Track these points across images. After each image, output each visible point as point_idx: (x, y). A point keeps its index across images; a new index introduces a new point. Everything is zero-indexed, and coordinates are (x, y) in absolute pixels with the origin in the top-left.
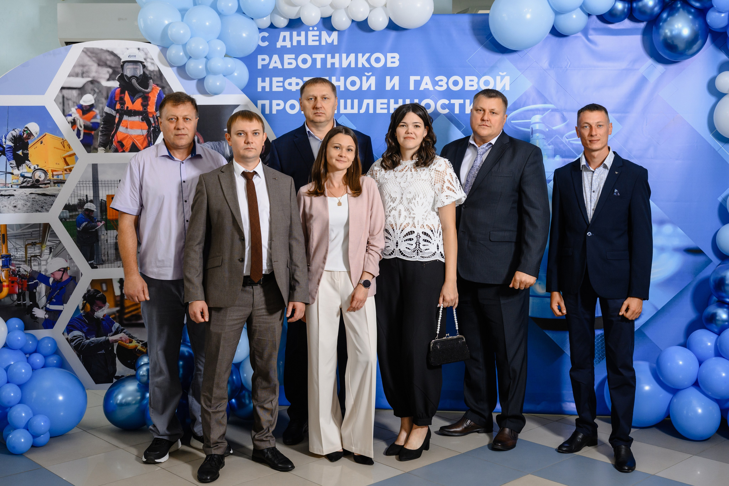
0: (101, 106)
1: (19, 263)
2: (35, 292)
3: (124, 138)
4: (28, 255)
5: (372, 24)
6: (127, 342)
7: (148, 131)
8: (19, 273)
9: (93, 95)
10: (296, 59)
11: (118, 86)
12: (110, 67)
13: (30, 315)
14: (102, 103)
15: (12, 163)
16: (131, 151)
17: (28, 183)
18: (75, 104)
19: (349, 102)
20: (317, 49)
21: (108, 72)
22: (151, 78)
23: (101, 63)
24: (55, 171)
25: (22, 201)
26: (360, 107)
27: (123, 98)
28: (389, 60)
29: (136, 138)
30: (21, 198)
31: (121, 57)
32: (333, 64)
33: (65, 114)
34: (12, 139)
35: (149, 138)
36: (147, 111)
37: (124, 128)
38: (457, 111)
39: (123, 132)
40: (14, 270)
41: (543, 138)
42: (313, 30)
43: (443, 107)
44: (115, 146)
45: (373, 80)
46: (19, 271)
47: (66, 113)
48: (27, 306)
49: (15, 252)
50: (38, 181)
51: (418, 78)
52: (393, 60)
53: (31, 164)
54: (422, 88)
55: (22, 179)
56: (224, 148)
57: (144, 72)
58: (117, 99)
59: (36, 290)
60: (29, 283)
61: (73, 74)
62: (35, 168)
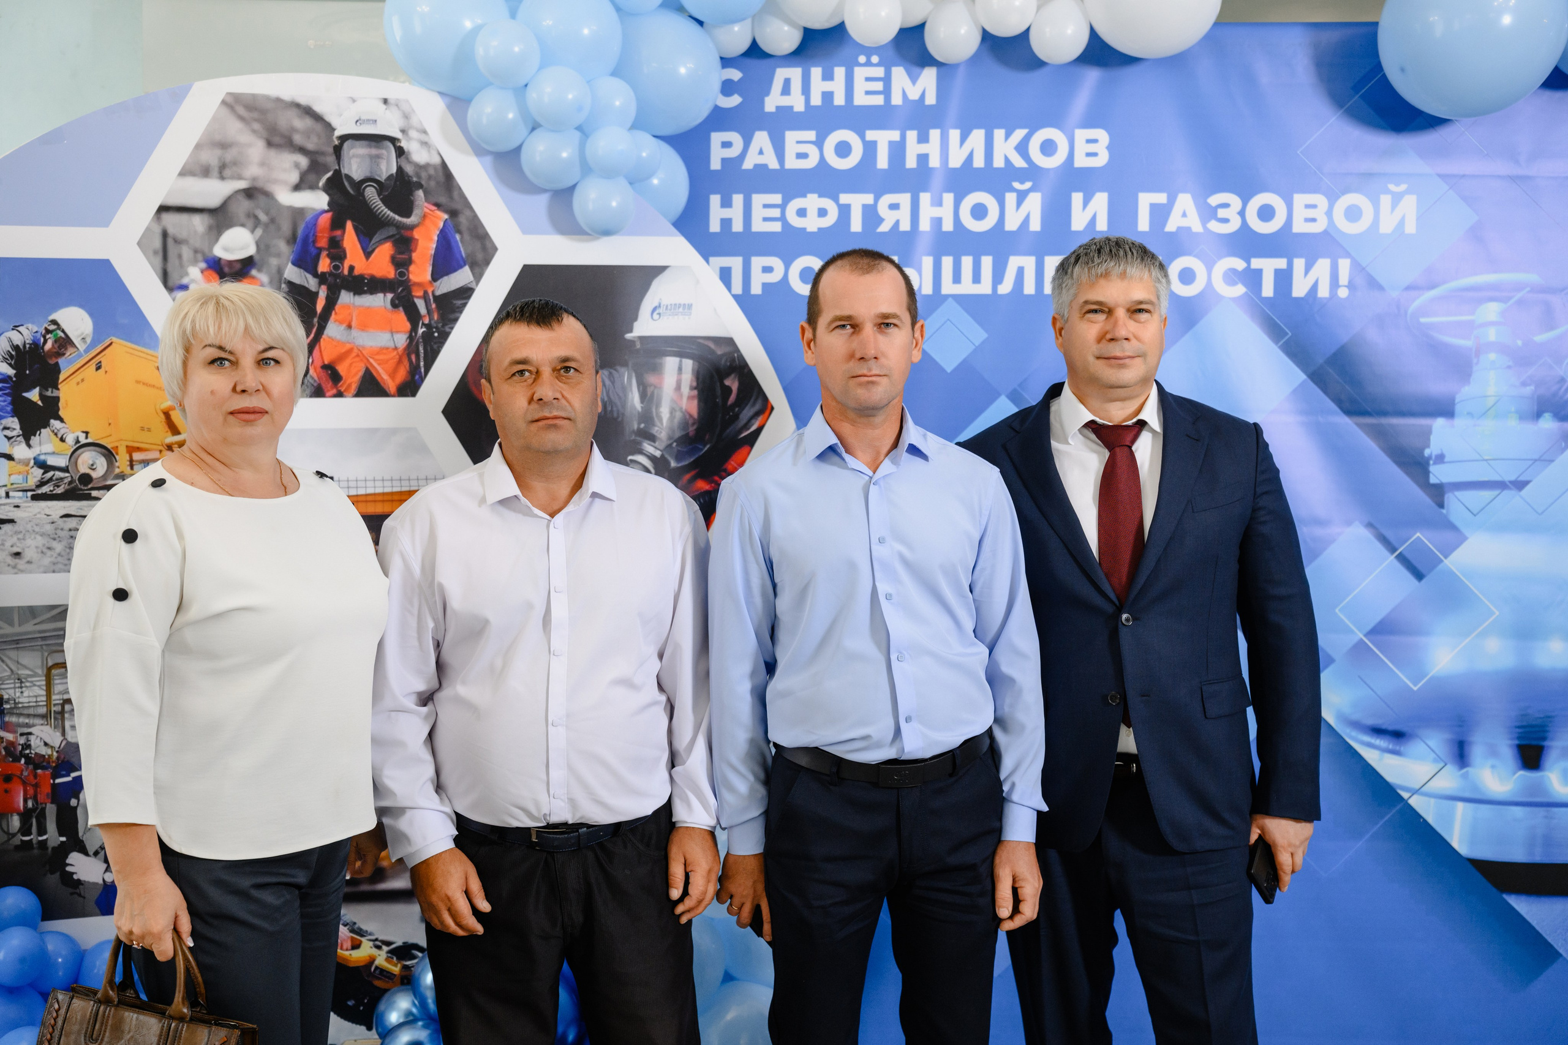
0: (274, 262)
1: (27, 721)
2: (75, 808)
3: (342, 357)
4: (54, 697)
5: (1040, 46)
6: (345, 947)
7: (411, 338)
8: (27, 752)
9: (253, 231)
10: (819, 143)
11: (326, 207)
12: (302, 150)
13: (58, 874)
14: (278, 255)
15: (8, 426)
16: (360, 393)
17: (58, 486)
18: (200, 257)
19: (967, 262)
20: (879, 117)
21: (297, 165)
22: (419, 186)
23: (277, 140)
24: (139, 449)
25: (39, 538)
26: (998, 279)
27: (339, 241)
28: (1081, 148)
29: (377, 357)
30: (37, 529)
31: (334, 121)
32: (923, 158)
33: (170, 282)
34: (11, 356)
35: (413, 357)
36: (408, 280)
37: (343, 327)
38: (1268, 290)
39: (338, 337)
40: (12, 744)
41: (1509, 367)
42: (868, 64)
43: (1232, 276)
44: (316, 378)
45: (1034, 204)
46: (27, 746)
47: (174, 279)
48: (50, 849)
49: (15, 688)
50: (86, 479)
51: (1161, 198)
52: (1092, 148)
53: (68, 430)
54: (1171, 227)
55: (38, 473)
56: (625, 390)
57: (400, 169)
58: (323, 243)
59: (79, 801)
60: (58, 781)
61: (195, 170)
62: (78, 441)
